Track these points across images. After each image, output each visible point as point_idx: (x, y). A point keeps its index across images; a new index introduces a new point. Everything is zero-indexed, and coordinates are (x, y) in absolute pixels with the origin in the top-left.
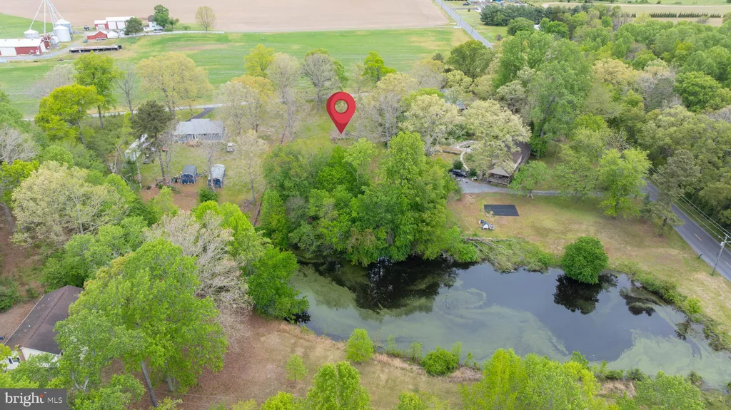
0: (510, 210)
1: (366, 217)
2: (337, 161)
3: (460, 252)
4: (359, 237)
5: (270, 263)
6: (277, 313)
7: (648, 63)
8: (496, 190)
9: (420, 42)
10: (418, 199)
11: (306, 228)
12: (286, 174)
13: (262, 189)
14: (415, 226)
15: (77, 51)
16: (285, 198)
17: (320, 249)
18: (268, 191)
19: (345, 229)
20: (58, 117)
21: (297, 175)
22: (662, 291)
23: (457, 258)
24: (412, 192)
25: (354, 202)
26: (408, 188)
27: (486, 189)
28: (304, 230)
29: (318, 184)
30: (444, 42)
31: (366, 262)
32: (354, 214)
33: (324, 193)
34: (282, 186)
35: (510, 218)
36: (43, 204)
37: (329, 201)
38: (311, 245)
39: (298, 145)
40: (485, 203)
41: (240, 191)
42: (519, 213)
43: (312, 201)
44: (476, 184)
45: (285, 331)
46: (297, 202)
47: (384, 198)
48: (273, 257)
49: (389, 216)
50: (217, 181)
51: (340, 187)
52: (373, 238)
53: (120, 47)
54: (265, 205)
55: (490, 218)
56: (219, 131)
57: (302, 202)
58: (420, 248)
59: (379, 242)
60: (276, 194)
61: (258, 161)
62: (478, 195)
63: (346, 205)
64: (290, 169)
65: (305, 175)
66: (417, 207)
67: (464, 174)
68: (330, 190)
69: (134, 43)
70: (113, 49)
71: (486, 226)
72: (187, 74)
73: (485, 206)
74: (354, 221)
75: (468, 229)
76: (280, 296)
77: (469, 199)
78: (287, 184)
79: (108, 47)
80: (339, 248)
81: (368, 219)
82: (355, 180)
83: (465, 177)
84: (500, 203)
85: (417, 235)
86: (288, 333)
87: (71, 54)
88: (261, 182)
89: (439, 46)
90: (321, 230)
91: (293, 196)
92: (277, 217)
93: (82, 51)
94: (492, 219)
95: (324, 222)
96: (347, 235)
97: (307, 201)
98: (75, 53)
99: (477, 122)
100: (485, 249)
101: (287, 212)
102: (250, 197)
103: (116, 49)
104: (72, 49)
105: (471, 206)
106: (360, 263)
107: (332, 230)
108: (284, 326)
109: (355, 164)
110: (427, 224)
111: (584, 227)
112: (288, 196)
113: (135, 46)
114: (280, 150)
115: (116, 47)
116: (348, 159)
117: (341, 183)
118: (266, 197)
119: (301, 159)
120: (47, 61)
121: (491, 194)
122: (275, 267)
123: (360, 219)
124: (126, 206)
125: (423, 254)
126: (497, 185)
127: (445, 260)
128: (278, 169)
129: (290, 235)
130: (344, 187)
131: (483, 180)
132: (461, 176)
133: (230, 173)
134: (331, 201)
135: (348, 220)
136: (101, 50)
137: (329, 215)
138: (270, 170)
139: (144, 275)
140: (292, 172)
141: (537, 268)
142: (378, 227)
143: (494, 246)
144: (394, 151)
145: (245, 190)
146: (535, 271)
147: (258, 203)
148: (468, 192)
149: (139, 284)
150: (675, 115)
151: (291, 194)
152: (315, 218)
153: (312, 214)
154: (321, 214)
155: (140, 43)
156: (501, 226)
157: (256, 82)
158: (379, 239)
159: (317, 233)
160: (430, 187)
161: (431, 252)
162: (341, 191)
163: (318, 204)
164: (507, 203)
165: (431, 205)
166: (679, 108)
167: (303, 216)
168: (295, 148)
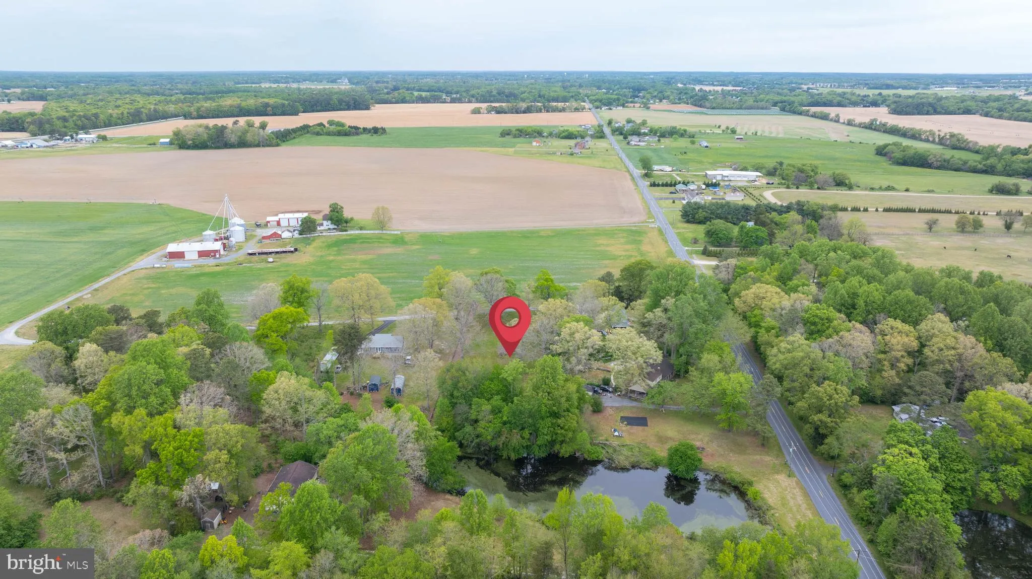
0: (641, 421)
1: (514, 421)
2: (495, 377)
3: (589, 452)
4: (508, 436)
5: (440, 448)
6: (443, 486)
7: (799, 289)
8: (634, 404)
9: (608, 245)
10: (554, 408)
11: (468, 429)
12: (455, 386)
13: (435, 397)
14: (552, 429)
15: (255, 254)
16: (454, 405)
17: (479, 445)
18: (441, 399)
19: (497, 429)
20: (276, 335)
21: (464, 387)
22: (740, 485)
23: (586, 456)
24: (551, 402)
25: (506, 409)
26: (548, 399)
27: (626, 403)
28: (467, 430)
29: (481, 395)
30: (633, 246)
31: (513, 457)
32: (505, 418)
33: (483, 401)
34: (452, 395)
35: (640, 428)
36: (284, 403)
37: (487, 407)
38: (472, 442)
39: (465, 363)
40: (622, 415)
41: (418, 399)
42: (649, 423)
43: (473, 407)
44: (620, 399)
45: (448, 499)
46: (462, 408)
47: (527, 406)
48: (443, 445)
49: (530, 421)
50: (399, 390)
51: (496, 397)
52: (519, 437)
53: (296, 250)
54: (438, 410)
55: (624, 427)
56: (400, 346)
57: (466, 408)
58: (557, 447)
59: (524, 441)
60: (446, 401)
61: (434, 374)
62: (617, 408)
63: (500, 412)
64: (459, 382)
65: (470, 387)
66: (555, 415)
67: (611, 389)
68: (488, 400)
69: (309, 244)
70: (289, 252)
71: (616, 434)
72: (373, 292)
73: (622, 417)
74: (505, 423)
75: (602, 436)
76: (446, 474)
77: (609, 411)
78: (456, 393)
79: (284, 249)
80: (493, 444)
81: (515, 423)
82: (510, 392)
83: (610, 392)
84: (634, 416)
85: (554, 437)
86: (451, 500)
87: (249, 257)
88: (435, 392)
89: (627, 251)
90: (480, 430)
91: (460, 403)
92: (447, 420)
93: (259, 254)
94: (624, 428)
95: (482, 424)
96: (499, 434)
97: (470, 408)
98: (252, 256)
99: (614, 347)
100: (610, 451)
101: (454, 416)
102: (425, 404)
103: (292, 252)
104: (250, 252)
105: (610, 417)
106: (509, 458)
107: (487, 429)
108: (448, 496)
109: (510, 379)
110: (562, 428)
111: (700, 437)
112: (456, 403)
113: (310, 248)
114: (452, 366)
115: (292, 249)
116: (504, 375)
117: (498, 394)
118: (439, 403)
119: (467, 374)
120: (227, 264)
121: (629, 407)
122: (443, 452)
123: (510, 422)
124: (337, 406)
125: (559, 452)
126: (636, 400)
127: (577, 458)
128: (450, 382)
129: (456, 434)
130: (499, 397)
131: (625, 395)
132: (607, 391)
133: (411, 384)
134: (489, 407)
135: (500, 423)
136: (277, 253)
137: (486, 419)
138: (442, 383)
139: (369, 442)
140: (460, 385)
141: (649, 467)
142: (523, 429)
143: (618, 449)
144: (538, 371)
145: (422, 398)
146: (647, 469)
147: (432, 409)
148: (610, 405)
149: (367, 447)
150: (793, 342)
151: (458, 402)
152: (476, 421)
153: (473, 417)
154: (480, 417)
155: (315, 244)
156: (630, 434)
157: (434, 303)
158: (523, 438)
159: (477, 433)
160: (563, 400)
161: (565, 451)
162: (497, 400)
163: (479, 409)
164: (640, 416)
165: (566, 413)
166: (797, 337)
167: (467, 419)
168: (464, 365)
